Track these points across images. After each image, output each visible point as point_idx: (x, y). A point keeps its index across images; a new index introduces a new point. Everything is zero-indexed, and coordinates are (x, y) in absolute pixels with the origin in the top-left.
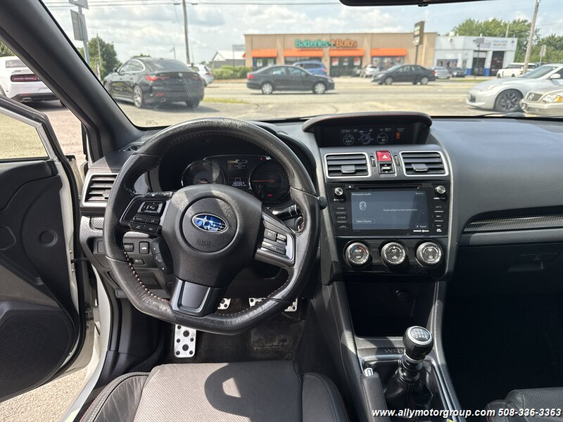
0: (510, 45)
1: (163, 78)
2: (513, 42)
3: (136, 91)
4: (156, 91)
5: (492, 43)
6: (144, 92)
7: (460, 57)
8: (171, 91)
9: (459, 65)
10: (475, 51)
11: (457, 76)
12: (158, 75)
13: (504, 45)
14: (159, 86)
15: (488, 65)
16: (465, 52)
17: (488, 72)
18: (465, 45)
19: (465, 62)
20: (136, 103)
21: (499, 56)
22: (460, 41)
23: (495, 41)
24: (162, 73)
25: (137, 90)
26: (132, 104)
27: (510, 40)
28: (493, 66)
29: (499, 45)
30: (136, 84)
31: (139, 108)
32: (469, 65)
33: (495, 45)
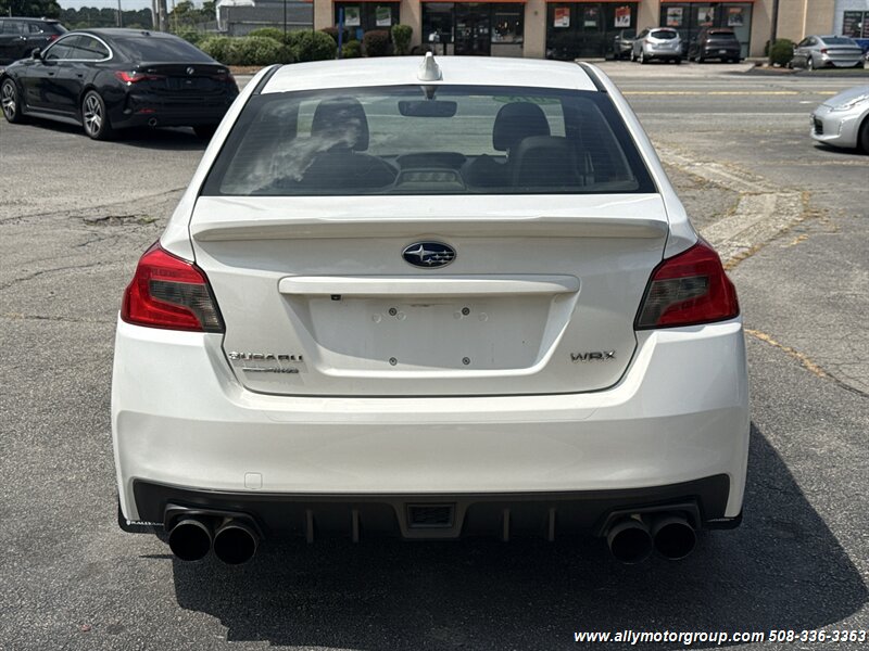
1: (154, 78)
3: (89, 101)
4: (137, 103)
6: (108, 105)
8: (167, 104)
12: (142, 70)
14: (142, 93)
20: (89, 129)
24: (152, 67)
25: (93, 101)
26: (81, 130)
30: (91, 87)
31: (93, 138)
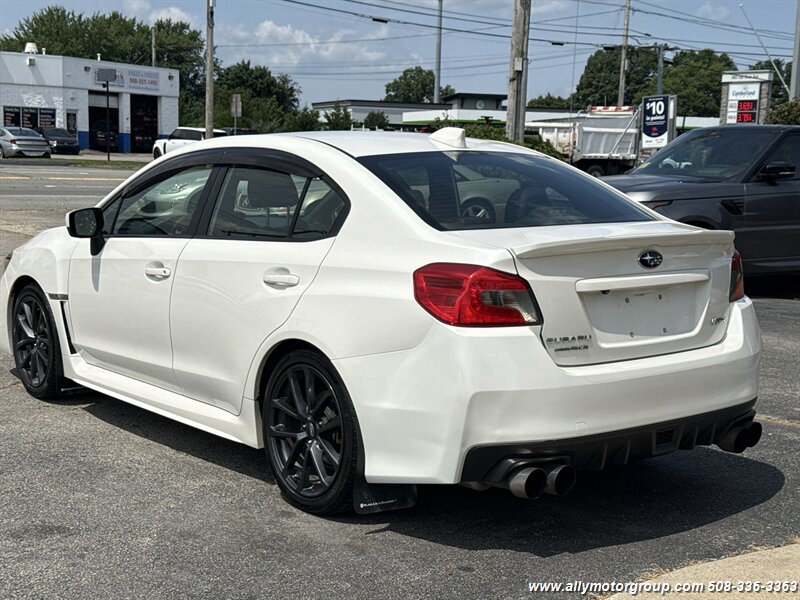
0: (164, 84)
2: (170, 78)
5: (127, 78)
7: (59, 105)
9: (60, 122)
10: (91, 92)
11: (60, 150)
13: (152, 82)
15: (125, 125)
16: (70, 93)
17: (127, 144)
18: (66, 76)
19: (71, 117)
21: (146, 106)
22: (54, 67)
23: (131, 72)
27: (164, 73)
28: (136, 129)
29: (141, 82)
32: (83, 124)
33: (134, 81)
